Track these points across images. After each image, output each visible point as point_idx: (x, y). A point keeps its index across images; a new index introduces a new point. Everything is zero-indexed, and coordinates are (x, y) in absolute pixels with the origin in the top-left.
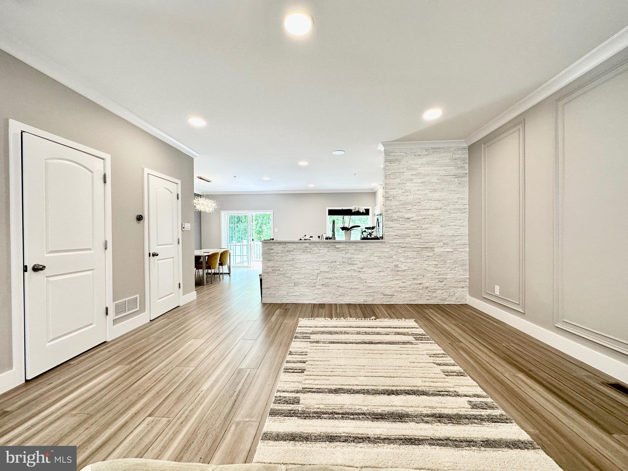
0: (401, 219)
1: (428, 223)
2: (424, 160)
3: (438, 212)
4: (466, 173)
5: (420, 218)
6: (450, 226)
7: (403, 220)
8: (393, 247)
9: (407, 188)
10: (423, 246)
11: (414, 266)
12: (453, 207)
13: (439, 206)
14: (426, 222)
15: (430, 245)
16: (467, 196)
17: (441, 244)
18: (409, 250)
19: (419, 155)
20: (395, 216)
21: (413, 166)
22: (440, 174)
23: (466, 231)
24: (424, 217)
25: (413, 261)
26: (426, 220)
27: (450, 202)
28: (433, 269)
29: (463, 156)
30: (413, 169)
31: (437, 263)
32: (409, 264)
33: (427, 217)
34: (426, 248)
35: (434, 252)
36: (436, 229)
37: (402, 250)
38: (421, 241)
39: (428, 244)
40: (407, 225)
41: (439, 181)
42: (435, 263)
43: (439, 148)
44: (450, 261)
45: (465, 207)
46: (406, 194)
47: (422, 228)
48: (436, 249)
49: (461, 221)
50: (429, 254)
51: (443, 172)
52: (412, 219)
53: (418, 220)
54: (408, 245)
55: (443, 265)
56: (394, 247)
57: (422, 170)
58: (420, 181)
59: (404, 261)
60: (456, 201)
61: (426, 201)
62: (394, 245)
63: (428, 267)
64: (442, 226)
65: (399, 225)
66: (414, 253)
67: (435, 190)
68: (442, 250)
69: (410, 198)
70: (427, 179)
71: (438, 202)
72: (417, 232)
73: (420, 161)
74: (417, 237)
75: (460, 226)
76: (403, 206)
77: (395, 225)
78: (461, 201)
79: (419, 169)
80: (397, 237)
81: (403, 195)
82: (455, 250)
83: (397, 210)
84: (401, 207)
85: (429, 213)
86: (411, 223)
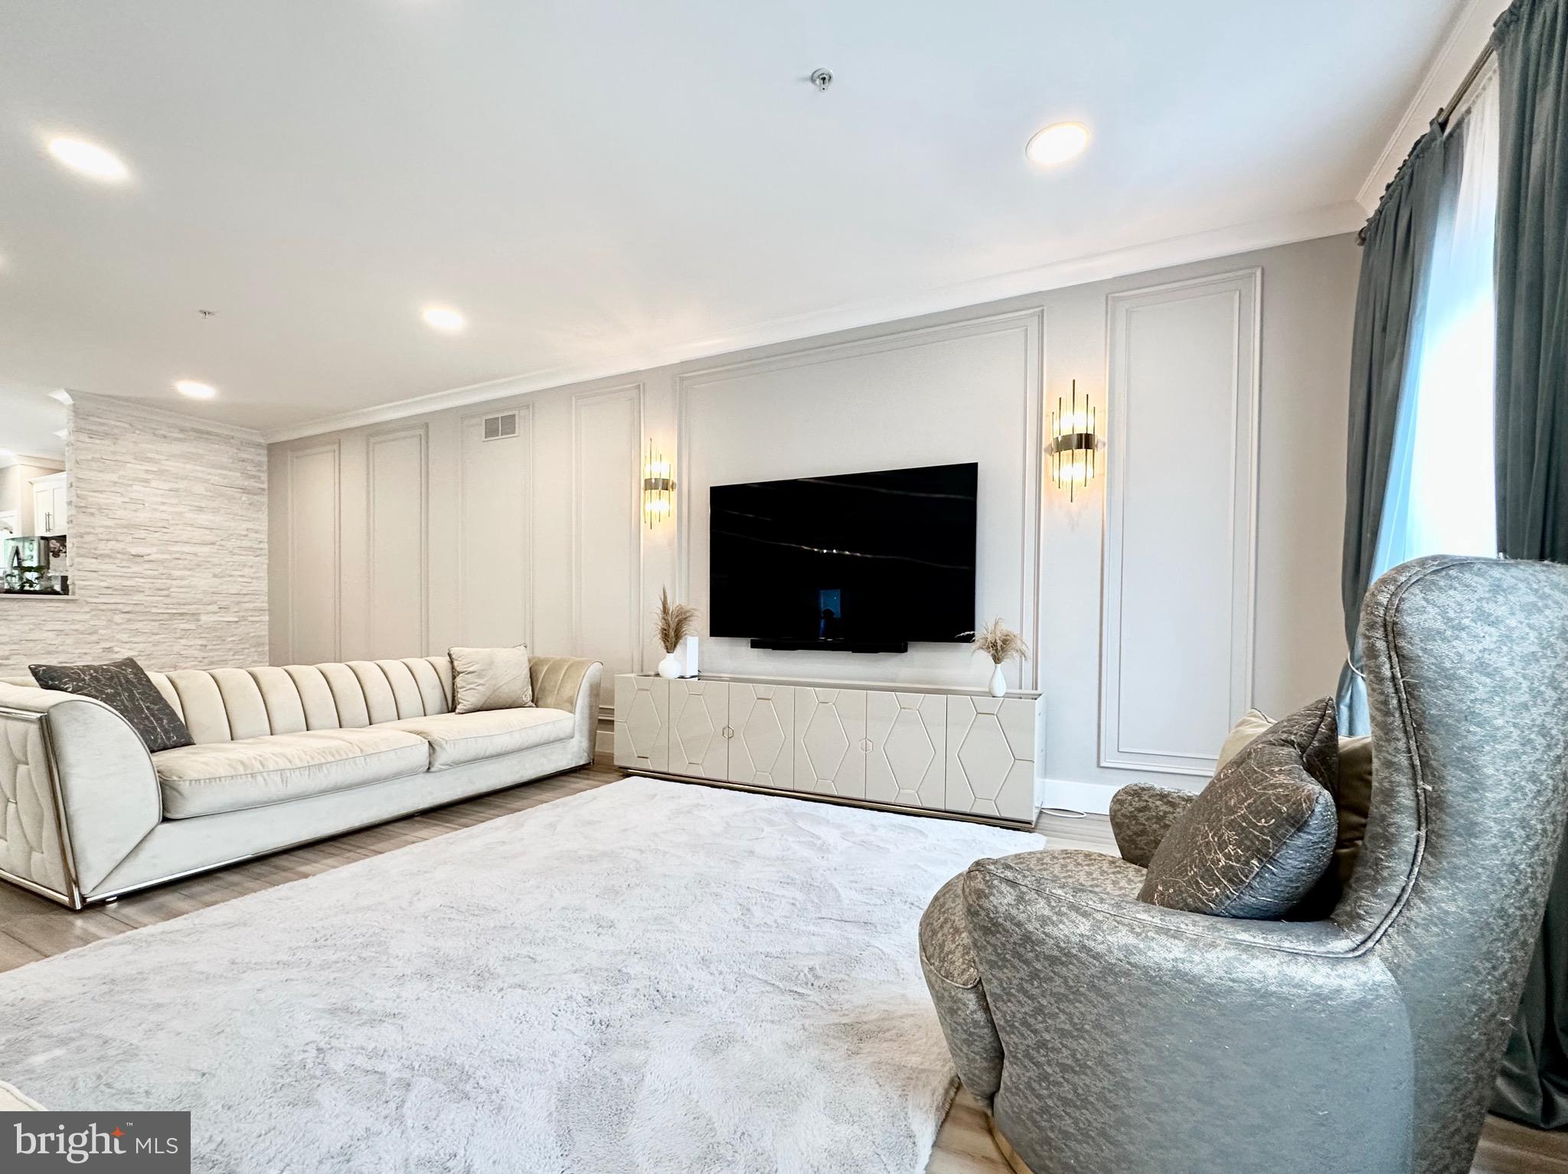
0: (119, 556)
1: (185, 569)
2: (177, 448)
3: (206, 549)
4: (263, 489)
5: (166, 556)
6: (231, 576)
7: (125, 557)
8: (98, 612)
9: (133, 495)
10: (174, 611)
11: (154, 648)
12: (238, 543)
13: (210, 538)
14: (181, 566)
15: (192, 608)
16: (264, 526)
17: (214, 608)
18: (140, 619)
19: (165, 437)
20: (104, 548)
21: (149, 455)
22: (212, 482)
23: (264, 586)
24: (177, 556)
25: (150, 640)
26: (180, 562)
27: (232, 535)
28: (197, 654)
29: (258, 458)
30: (149, 460)
31: (204, 643)
32: (141, 645)
33: (183, 557)
34: (182, 614)
35: (200, 623)
36: (203, 581)
37: (123, 618)
38: (168, 600)
39: (186, 607)
40: (136, 569)
41: (209, 494)
42: (200, 642)
43: (209, 433)
44: (232, 639)
45: (261, 546)
46: (133, 507)
47: (170, 577)
48: (204, 618)
49: (254, 570)
50: (187, 626)
51: (217, 478)
52: (146, 558)
53: (162, 562)
54: (138, 609)
55: (218, 647)
56: (103, 610)
57: (173, 466)
58: (167, 486)
59: (127, 640)
60: (244, 533)
61: (180, 527)
62: (103, 607)
63: (185, 649)
64: (215, 576)
65: (114, 567)
66: (153, 623)
67: (200, 509)
68: (216, 618)
69: (142, 517)
70: (182, 485)
71: (208, 532)
72: (159, 583)
73: (166, 448)
74: (160, 593)
75: (252, 578)
76: (125, 530)
77: (104, 567)
78: (252, 535)
79: (164, 462)
80: (110, 591)
81: (125, 509)
82: (244, 618)
83: (111, 537)
84: (119, 530)
85: (187, 549)
86: (147, 566)
